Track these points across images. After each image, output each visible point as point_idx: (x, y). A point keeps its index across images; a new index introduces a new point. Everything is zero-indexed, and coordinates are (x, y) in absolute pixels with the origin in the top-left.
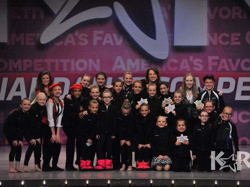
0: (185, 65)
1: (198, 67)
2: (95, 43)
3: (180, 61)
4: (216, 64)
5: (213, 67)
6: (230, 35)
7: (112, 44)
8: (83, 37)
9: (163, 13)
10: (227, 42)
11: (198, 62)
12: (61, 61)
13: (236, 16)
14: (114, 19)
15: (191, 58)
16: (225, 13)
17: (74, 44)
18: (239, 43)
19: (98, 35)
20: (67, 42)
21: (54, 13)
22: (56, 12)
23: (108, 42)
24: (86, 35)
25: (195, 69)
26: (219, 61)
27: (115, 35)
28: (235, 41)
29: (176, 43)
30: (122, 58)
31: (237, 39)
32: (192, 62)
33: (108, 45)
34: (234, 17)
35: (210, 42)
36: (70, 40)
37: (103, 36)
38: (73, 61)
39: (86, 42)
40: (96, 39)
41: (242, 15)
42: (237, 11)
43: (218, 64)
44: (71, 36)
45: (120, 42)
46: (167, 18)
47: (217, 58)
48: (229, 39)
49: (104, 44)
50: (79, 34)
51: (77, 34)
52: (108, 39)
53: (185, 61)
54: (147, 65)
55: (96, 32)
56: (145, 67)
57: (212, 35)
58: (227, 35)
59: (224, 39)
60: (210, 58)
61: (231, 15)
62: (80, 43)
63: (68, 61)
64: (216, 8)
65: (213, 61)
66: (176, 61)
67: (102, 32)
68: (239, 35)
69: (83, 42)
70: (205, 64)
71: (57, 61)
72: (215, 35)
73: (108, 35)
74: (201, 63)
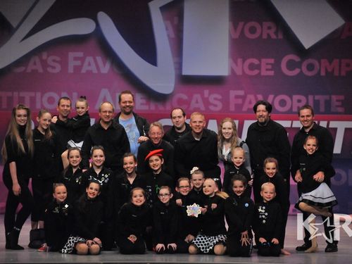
0: (197, 102)
1: (216, 106)
2: (71, 70)
3: (191, 97)
4: (240, 101)
5: (236, 105)
6: (260, 61)
7: (95, 71)
8: (54, 61)
9: (167, 29)
10: (256, 72)
11: (216, 99)
12: (22, 94)
13: (268, 35)
14: (98, 36)
15: (206, 92)
16: (253, 30)
17: (41, 70)
18: (272, 73)
19: (76, 59)
20: (31, 67)
21: (12, 27)
22: (14, 24)
23: (89, 68)
24: (58, 59)
25: (212, 108)
26: (244, 98)
27: (99, 59)
28: (267, 70)
29: (186, 72)
30: (109, 91)
31: (270, 67)
32: (208, 98)
33: (89, 72)
34: (265, 37)
35: (233, 71)
36: (35, 65)
37: (82, 60)
38: (39, 95)
39: (58, 69)
40: (72, 64)
41: (276, 33)
42: (269, 28)
43: (244, 102)
44: (36, 59)
45: (106, 68)
46: (173, 35)
47: (241, 93)
48: (258, 67)
49: (84, 71)
50: (48, 56)
51: (44, 56)
52: (89, 64)
53: (197, 96)
54: (144, 101)
55: (71, 55)
56: (142, 104)
57: (235, 61)
58: (256, 62)
59: (252, 67)
60: (233, 93)
61: (262, 34)
62: (49, 70)
63: (32, 94)
64: (241, 24)
65: (237, 97)
66: (185, 97)
67: (80, 54)
68: (272, 61)
69: (54, 68)
70: (225, 102)
71: (16, 94)
72: (240, 61)
73: (89, 59)
74: (220, 100)
